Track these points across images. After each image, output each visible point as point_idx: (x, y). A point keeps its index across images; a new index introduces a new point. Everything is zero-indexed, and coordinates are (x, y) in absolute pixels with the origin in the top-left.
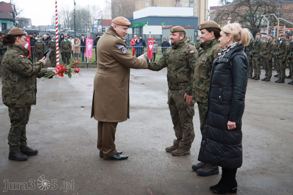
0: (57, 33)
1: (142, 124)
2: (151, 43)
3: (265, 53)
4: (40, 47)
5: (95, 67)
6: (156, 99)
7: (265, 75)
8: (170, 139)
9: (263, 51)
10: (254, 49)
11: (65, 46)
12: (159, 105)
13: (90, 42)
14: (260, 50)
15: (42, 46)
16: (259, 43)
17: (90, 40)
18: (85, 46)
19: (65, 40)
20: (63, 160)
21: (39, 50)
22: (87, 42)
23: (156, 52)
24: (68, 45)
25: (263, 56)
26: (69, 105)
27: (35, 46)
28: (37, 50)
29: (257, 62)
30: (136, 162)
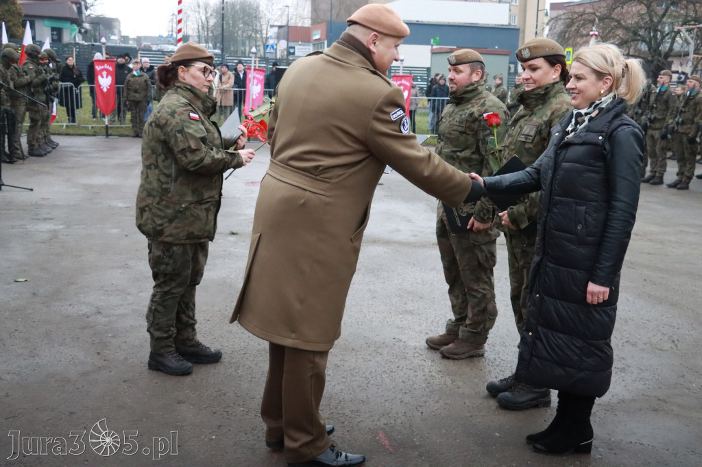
1: (373, 279)
2: (402, 87)
3: (681, 119)
4: (138, 87)
6: (409, 221)
7: (678, 174)
8: (437, 318)
9: (676, 116)
10: (654, 111)
12: (416, 236)
13: (258, 79)
14: (668, 114)
15: (144, 84)
16: (665, 97)
17: (257, 76)
18: (245, 87)
21: (137, 95)
22: (250, 79)
25: (674, 128)
27: (126, 84)
28: (132, 94)
29: (658, 142)
30: (355, 368)
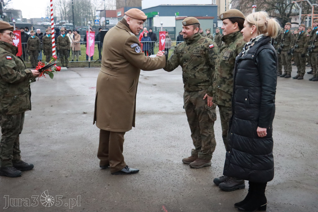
0: (53, 27)
1: (154, 131)
2: (162, 37)
3: (297, 46)
4: (34, 44)
5: (98, 67)
6: (170, 102)
7: (298, 72)
8: (187, 149)
9: (295, 44)
10: (283, 42)
11: (63, 42)
12: (174, 109)
13: (92, 37)
14: (291, 43)
15: (37, 42)
16: (288, 35)
17: (92, 35)
18: (86, 41)
19: (62, 35)
20: (64, 176)
21: (33, 48)
22: (88, 37)
23: (169, 47)
24: (66, 41)
25: (294, 50)
26: (69, 111)
27: (28, 42)
28: (31, 47)
29: (286, 58)
30: (148, 176)
